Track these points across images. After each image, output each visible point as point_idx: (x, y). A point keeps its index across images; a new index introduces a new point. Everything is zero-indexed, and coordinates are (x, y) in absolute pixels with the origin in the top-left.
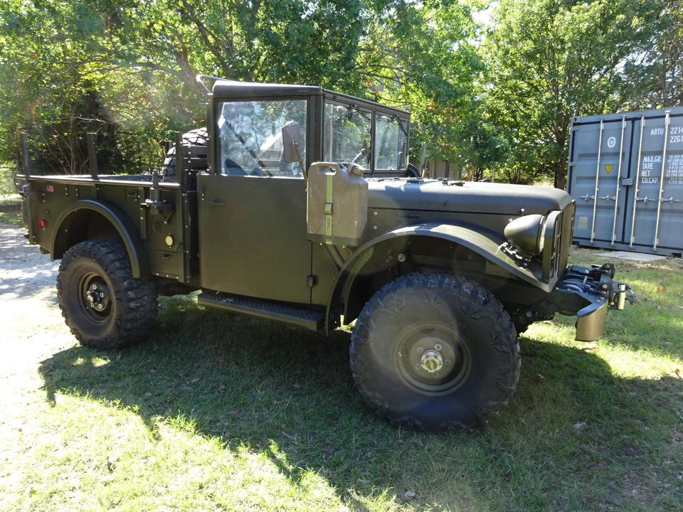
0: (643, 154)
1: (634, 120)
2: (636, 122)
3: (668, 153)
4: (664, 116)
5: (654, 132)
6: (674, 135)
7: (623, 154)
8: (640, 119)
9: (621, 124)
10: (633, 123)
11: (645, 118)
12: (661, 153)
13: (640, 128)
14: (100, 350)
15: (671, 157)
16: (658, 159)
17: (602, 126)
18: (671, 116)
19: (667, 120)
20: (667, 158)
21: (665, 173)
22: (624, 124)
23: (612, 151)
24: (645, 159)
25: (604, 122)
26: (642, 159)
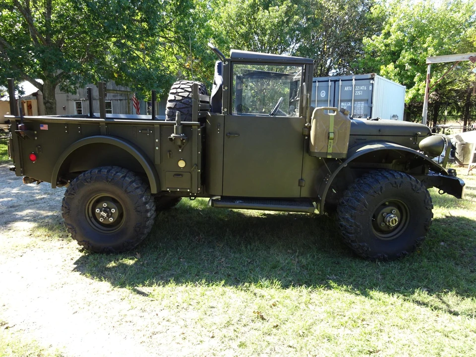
0: (341, 101)
1: (335, 81)
2: (337, 83)
3: (355, 101)
4: (352, 80)
5: (346, 89)
6: (357, 91)
7: (330, 101)
8: (339, 81)
9: (328, 83)
10: (335, 83)
11: (342, 81)
12: (351, 101)
13: (339, 86)
14: (121, 253)
15: (356, 103)
16: (349, 104)
17: (317, 83)
18: (355, 80)
19: (354, 81)
20: (354, 104)
21: (353, 112)
22: (330, 83)
23: (323, 99)
24: (342, 104)
25: (318, 82)
26: (341, 104)
